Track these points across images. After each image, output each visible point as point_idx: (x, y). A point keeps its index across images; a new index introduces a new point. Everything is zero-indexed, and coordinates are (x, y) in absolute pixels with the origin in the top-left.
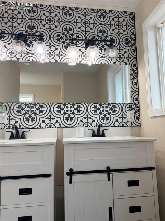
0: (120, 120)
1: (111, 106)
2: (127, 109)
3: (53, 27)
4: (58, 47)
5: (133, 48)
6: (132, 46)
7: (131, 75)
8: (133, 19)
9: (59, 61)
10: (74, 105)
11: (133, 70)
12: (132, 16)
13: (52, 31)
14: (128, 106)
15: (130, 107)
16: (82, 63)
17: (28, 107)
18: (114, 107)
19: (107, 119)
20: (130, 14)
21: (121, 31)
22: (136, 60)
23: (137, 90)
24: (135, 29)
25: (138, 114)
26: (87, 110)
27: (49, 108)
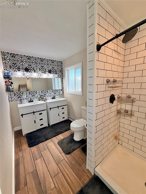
0: (59, 94)
1: (56, 90)
3: (37, 65)
4: (40, 73)
5: (62, 73)
8: (62, 64)
9: (40, 77)
10: (46, 90)
11: (62, 80)
12: (61, 63)
13: (37, 67)
15: (61, 90)
17: (32, 92)
18: (57, 90)
19: (56, 94)
20: (61, 62)
21: (59, 68)
22: (62, 77)
23: (63, 85)
24: (62, 67)
25: (63, 92)
26: (50, 92)
27: (39, 92)
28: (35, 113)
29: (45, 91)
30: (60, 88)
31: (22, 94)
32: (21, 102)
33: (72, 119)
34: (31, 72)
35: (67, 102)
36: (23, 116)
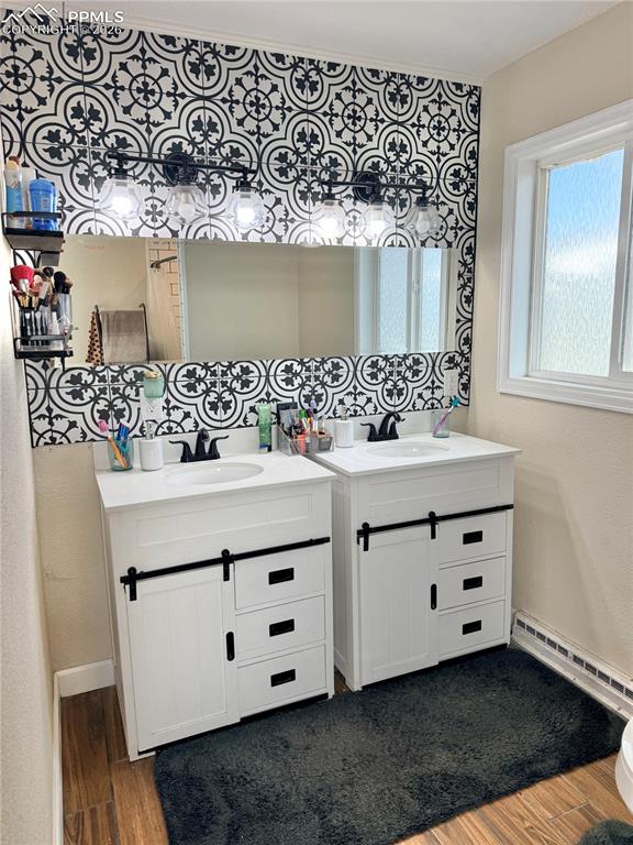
0: (427, 395)
1: (409, 361)
2: (445, 365)
3: (266, 127)
4: (283, 197)
5: (471, 198)
6: (467, 192)
7: (460, 275)
8: (476, 109)
9: (285, 240)
10: (323, 362)
11: (464, 264)
12: (473, 101)
13: (265, 141)
14: (446, 358)
15: (451, 360)
16: (345, 243)
17: (214, 374)
18: (417, 362)
19: (400, 393)
20: (470, 94)
21: (445, 147)
22: (472, 233)
23: (469, 316)
24: (478, 140)
25: (465, 377)
26: (355, 375)
27: (264, 373)
28: (238, 568)
29: (313, 365)
31: (131, 384)
32: (125, 455)
33: (552, 643)
34: (215, 190)
35: (517, 484)
36: (140, 585)
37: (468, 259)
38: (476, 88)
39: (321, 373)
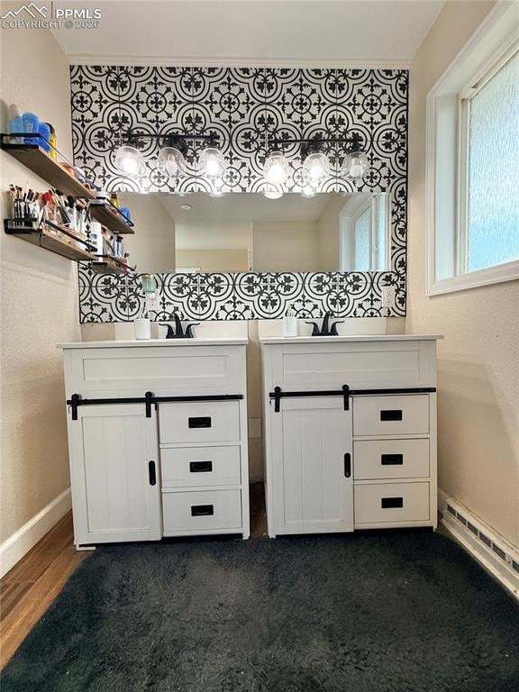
0: (367, 305)
1: (351, 278)
2: (382, 282)
3: (235, 116)
4: (247, 161)
5: (402, 153)
6: (398, 150)
7: (394, 213)
8: (404, 87)
9: (248, 190)
10: (277, 276)
11: (398, 204)
12: (402, 81)
13: (234, 126)
14: (383, 277)
15: (388, 278)
16: (294, 191)
17: (195, 282)
18: (357, 279)
19: (342, 302)
20: (399, 76)
21: (377, 118)
22: (404, 180)
23: (404, 244)
24: (407, 110)
25: (402, 293)
26: (303, 286)
27: (231, 282)
29: (269, 278)
30: (384, 265)
37: (401, 200)
38: (404, 71)
39: (276, 284)
